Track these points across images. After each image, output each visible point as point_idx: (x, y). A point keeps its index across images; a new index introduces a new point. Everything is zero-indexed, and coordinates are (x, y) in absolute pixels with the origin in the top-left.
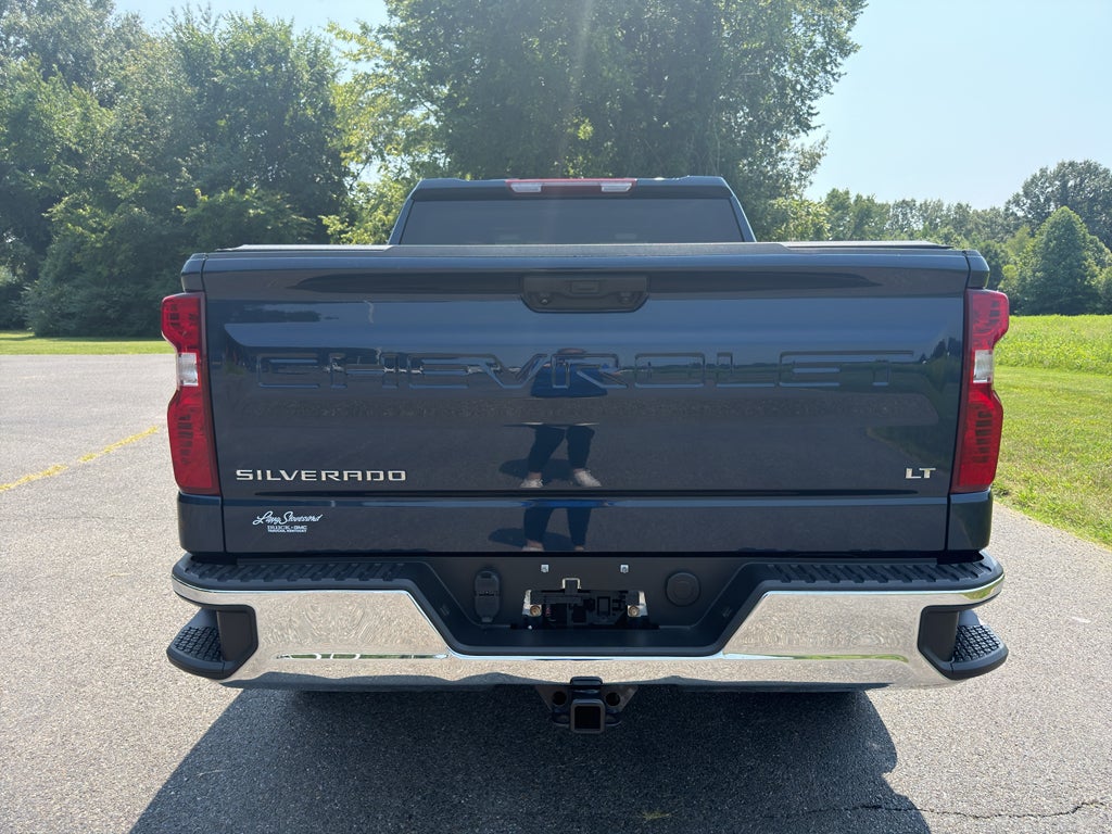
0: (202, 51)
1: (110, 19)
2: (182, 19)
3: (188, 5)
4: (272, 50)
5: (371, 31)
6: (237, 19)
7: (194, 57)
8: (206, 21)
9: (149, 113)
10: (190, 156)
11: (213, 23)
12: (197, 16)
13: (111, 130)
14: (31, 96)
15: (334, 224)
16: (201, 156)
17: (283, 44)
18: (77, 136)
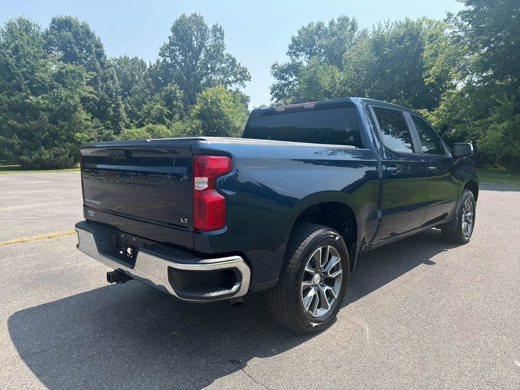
0: (381, 41)
1: (356, 34)
2: (377, 28)
3: (380, 22)
4: (411, 34)
5: (452, 15)
6: (399, 23)
7: (378, 44)
8: (387, 27)
9: (357, 71)
10: (370, 87)
11: (390, 27)
12: (383, 25)
13: (343, 81)
14: (315, 72)
15: (425, 113)
16: (374, 87)
17: (417, 30)
18: (329, 85)
